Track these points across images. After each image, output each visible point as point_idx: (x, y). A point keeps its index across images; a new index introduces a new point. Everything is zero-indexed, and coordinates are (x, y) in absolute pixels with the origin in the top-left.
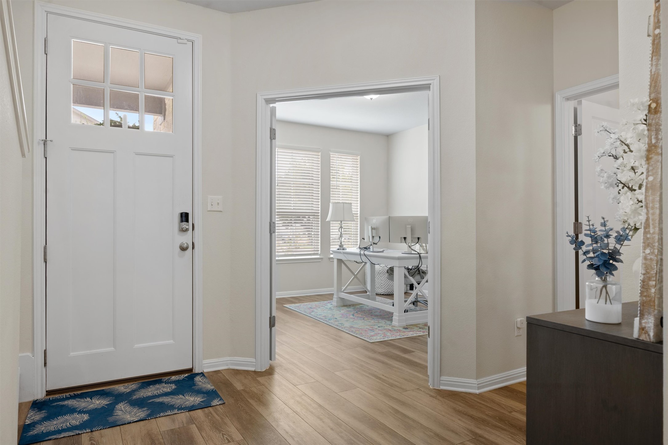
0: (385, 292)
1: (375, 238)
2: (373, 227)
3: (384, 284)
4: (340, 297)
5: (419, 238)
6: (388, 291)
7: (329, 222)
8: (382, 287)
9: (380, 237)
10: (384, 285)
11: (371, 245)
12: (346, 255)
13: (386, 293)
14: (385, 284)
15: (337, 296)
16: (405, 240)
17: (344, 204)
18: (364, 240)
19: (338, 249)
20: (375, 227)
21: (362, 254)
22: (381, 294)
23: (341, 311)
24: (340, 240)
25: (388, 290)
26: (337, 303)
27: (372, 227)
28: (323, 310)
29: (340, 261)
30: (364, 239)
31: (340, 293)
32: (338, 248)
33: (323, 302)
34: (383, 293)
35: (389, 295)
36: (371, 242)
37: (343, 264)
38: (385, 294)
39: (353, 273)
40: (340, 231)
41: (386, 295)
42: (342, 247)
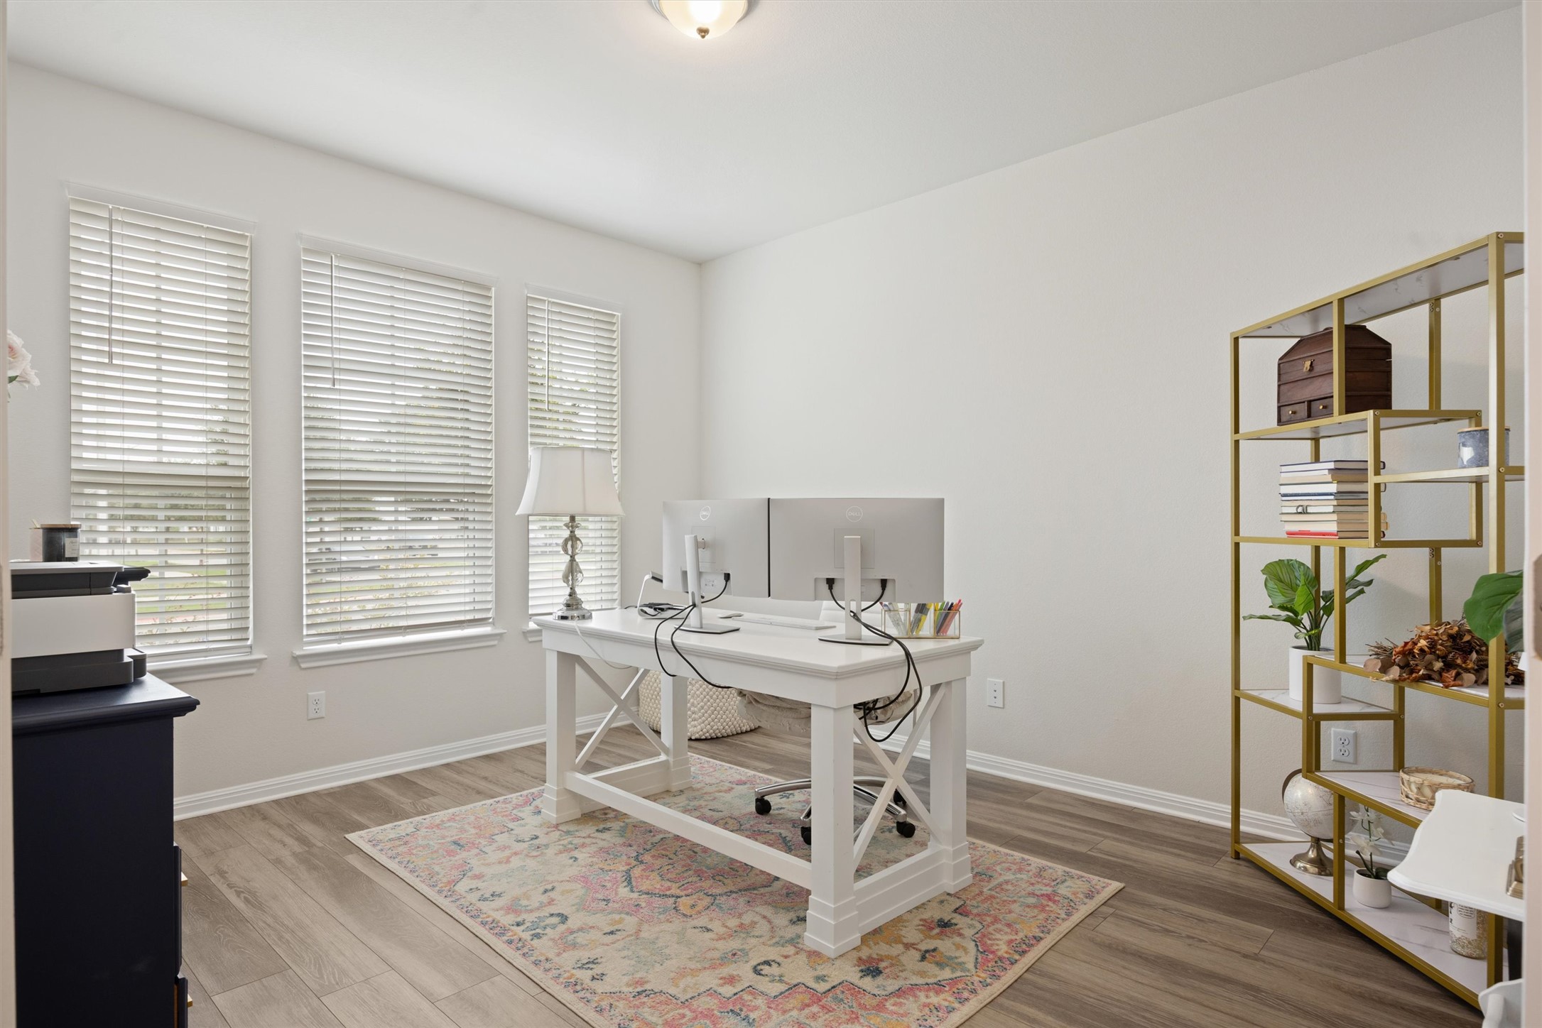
0: (704, 730)
1: (705, 579)
2: (700, 539)
3: (702, 707)
4: (568, 788)
5: (884, 583)
6: (712, 727)
7: (526, 519)
8: (696, 716)
9: (727, 577)
10: (702, 711)
11: (694, 605)
12: (594, 643)
13: (708, 734)
14: (705, 707)
15: (558, 786)
16: (831, 588)
17: (586, 453)
18: (659, 583)
19: (564, 618)
20: (708, 538)
21: (665, 648)
22: (693, 738)
23: (576, 854)
24: (570, 583)
25: (712, 723)
26: (558, 811)
27: (696, 537)
28: (507, 853)
29: (568, 661)
30: (661, 581)
31: (569, 774)
32: (560, 614)
33: (505, 802)
34: (697, 736)
35: (717, 738)
36: (693, 594)
37: (578, 669)
38: (703, 737)
39: (614, 696)
40: (570, 552)
41: (706, 739)
42: (577, 609)
